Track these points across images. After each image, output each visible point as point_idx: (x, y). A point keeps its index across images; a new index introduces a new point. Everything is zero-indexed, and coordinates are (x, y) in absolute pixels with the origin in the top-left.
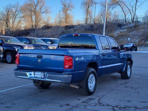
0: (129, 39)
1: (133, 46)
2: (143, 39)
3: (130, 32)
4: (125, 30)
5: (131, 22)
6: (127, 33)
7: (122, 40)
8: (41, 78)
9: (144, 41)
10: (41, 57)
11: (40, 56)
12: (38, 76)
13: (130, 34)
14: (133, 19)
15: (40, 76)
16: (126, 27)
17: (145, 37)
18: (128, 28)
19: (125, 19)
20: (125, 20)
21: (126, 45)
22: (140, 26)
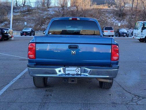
0: (26, 23)
1: (32, 31)
2: (38, 24)
3: (24, 16)
4: (19, 14)
5: (22, 5)
6: (22, 17)
7: (17, 24)
8: (77, 74)
9: (39, 26)
10: (76, 47)
11: (74, 46)
12: (71, 72)
13: (25, 18)
14: (25, 2)
15: (75, 73)
16: (19, 11)
17: (41, 22)
18: (21, 12)
19: (16, 2)
20: (16, 4)
21: (25, 29)
22: (34, 11)
